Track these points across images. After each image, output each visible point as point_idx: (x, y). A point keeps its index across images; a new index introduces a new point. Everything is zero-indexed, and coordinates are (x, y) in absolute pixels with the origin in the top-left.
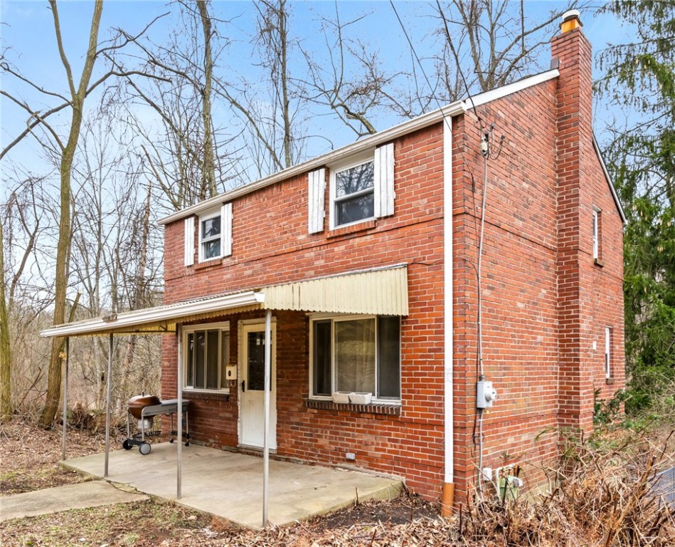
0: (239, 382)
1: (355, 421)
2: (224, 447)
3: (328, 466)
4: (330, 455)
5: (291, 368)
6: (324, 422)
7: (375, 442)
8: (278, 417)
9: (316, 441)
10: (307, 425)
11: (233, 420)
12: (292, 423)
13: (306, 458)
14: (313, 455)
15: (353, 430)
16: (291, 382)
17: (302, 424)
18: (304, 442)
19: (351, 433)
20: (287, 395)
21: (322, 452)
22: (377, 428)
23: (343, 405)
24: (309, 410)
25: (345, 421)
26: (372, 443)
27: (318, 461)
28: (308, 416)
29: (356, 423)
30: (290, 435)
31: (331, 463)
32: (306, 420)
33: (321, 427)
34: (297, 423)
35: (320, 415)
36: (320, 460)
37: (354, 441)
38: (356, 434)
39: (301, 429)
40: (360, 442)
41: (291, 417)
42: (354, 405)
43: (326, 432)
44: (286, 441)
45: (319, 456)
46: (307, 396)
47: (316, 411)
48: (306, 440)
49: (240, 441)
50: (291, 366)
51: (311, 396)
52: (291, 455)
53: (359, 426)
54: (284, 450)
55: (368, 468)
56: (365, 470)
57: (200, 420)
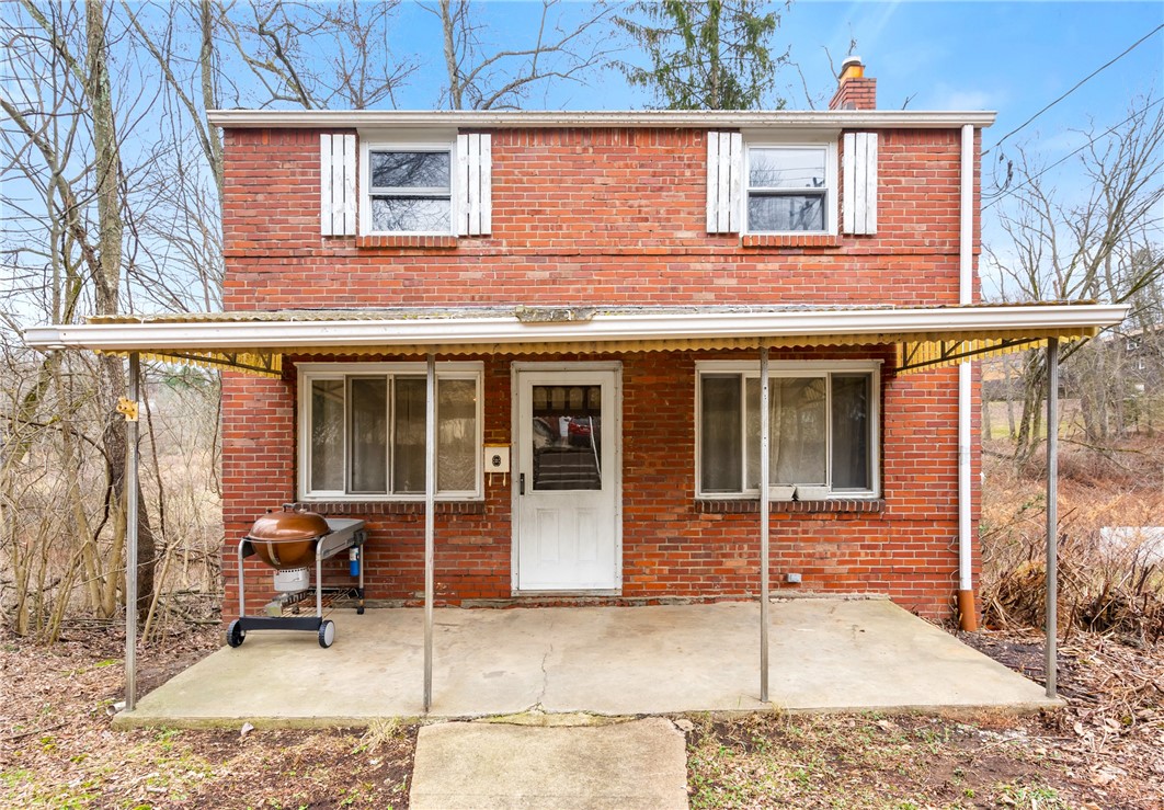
0: (515, 477)
1: (798, 525)
2: (470, 602)
3: (746, 599)
4: (747, 582)
5: (663, 449)
6: (734, 533)
7: (838, 553)
8: (625, 533)
9: (721, 563)
10: (697, 541)
11: (497, 549)
12: (663, 541)
13: (696, 594)
14: (710, 586)
15: (796, 540)
16: (658, 472)
17: (685, 541)
18: (690, 568)
19: (792, 544)
20: (649, 495)
21: (728, 579)
22: (839, 532)
23: (783, 503)
24: (703, 516)
25: (779, 528)
26: (834, 555)
27: (722, 595)
28: (696, 528)
29: (800, 529)
30: (657, 560)
31: (749, 594)
32: (696, 533)
33: (728, 541)
34: (670, 540)
35: (727, 522)
36: (725, 593)
37: (799, 555)
38: (802, 544)
39: (684, 548)
40: (810, 555)
41: (657, 531)
42: (805, 503)
43: (741, 548)
44: (647, 571)
45: (723, 586)
46: (693, 494)
47: (719, 517)
48: (697, 564)
50: (662, 445)
51: (699, 495)
52: (660, 593)
53: (805, 532)
54: (640, 586)
55: (822, 591)
56: (816, 594)
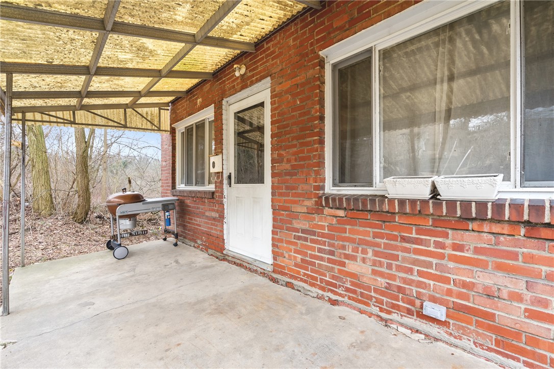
0: (225, 176)
1: (446, 236)
2: (210, 251)
3: (370, 315)
4: (373, 294)
5: (295, 146)
6: (358, 233)
7: (528, 295)
8: (274, 220)
9: (343, 264)
10: (323, 235)
11: (219, 221)
12: (297, 230)
13: (323, 289)
14: (335, 285)
15: (442, 257)
16: (293, 167)
17: (314, 233)
18: (317, 262)
19: (434, 261)
20: (287, 188)
21: (353, 284)
22: (529, 258)
23: (413, 202)
24: (327, 211)
25: (414, 235)
26: (518, 297)
27: (346, 299)
29: (448, 242)
30: (293, 247)
31: (375, 310)
32: (323, 227)
33: (352, 241)
34: (303, 231)
35: (352, 220)
36: (349, 298)
37: (446, 280)
38: (451, 265)
39: (313, 241)
40: (465, 285)
41: (294, 221)
43: (364, 252)
44: (286, 255)
45: (347, 290)
46: (323, 188)
47: (341, 213)
48: (322, 259)
49: (226, 246)
50: (295, 142)
51: (329, 188)
52: (296, 278)
53: (458, 247)
54: (283, 267)
55: (490, 349)
56: (478, 350)
57: (190, 219)
